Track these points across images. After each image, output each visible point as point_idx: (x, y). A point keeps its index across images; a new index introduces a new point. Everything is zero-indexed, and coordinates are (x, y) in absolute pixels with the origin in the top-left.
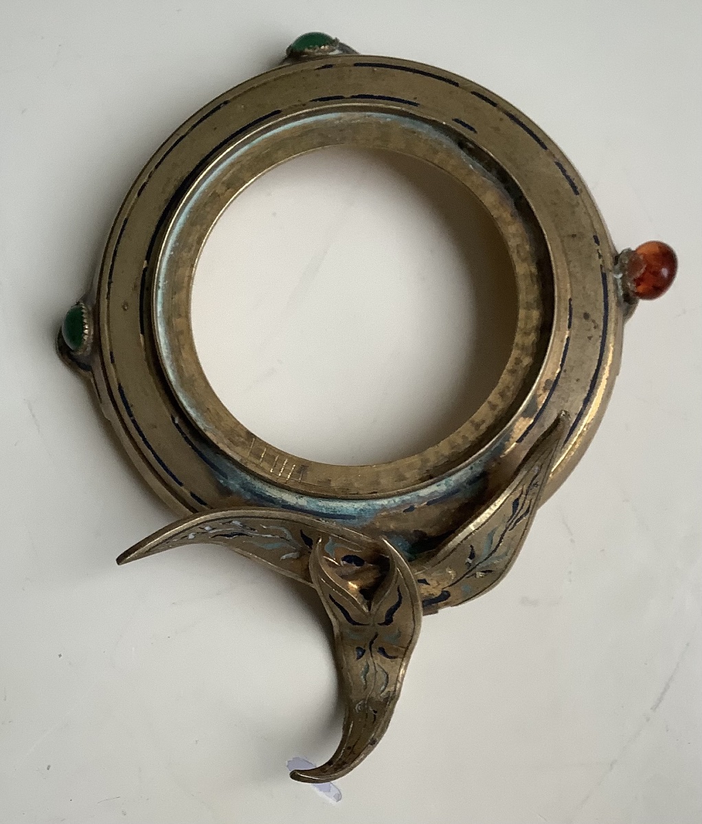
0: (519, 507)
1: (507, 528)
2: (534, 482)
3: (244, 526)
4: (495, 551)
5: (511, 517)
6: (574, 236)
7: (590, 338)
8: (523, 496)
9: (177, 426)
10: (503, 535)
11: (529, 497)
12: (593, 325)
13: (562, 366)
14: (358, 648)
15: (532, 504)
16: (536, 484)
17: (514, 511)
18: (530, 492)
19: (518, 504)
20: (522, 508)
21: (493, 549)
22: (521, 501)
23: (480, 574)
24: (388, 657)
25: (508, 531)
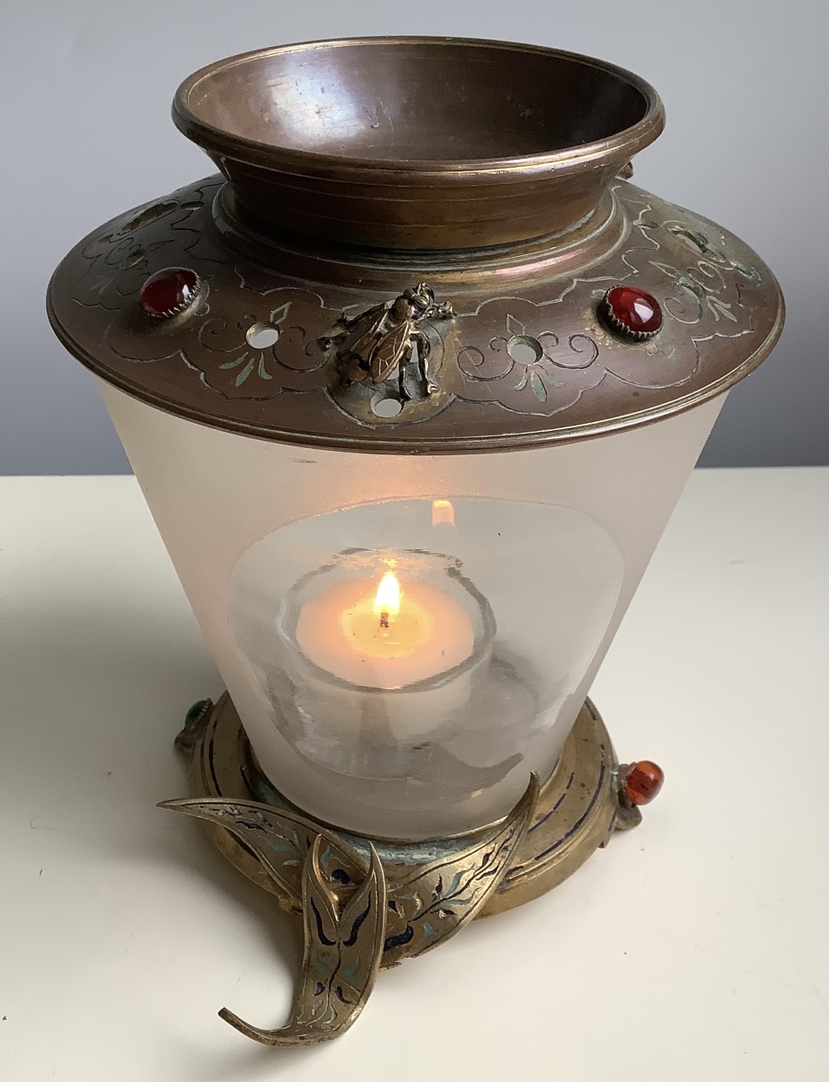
0: (489, 863)
1: (474, 876)
2: (505, 845)
3: (265, 820)
4: (460, 893)
5: (481, 868)
6: (586, 740)
7: (582, 798)
8: (494, 854)
9: (242, 772)
10: (470, 881)
11: (499, 858)
12: (587, 792)
13: (555, 808)
14: (319, 984)
15: (500, 866)
16: (506, 848)
17: (484, 864)
18: (501, 854)
19: (488, 860)
20: (491, 864)
21: (458, 889)
22: (491, 858)
23: (442, 914)
24: (343, 1000)
25: (474, 880)
